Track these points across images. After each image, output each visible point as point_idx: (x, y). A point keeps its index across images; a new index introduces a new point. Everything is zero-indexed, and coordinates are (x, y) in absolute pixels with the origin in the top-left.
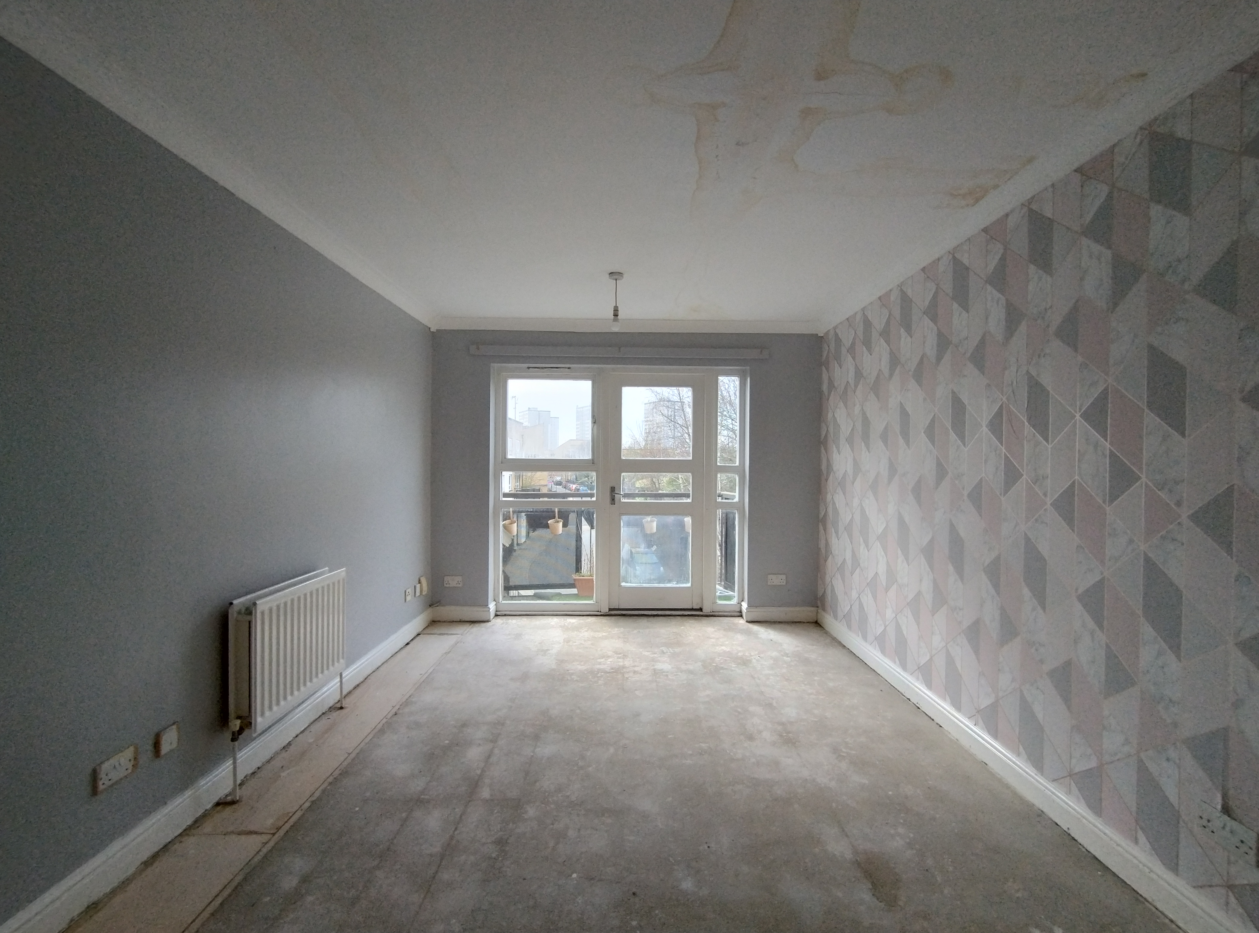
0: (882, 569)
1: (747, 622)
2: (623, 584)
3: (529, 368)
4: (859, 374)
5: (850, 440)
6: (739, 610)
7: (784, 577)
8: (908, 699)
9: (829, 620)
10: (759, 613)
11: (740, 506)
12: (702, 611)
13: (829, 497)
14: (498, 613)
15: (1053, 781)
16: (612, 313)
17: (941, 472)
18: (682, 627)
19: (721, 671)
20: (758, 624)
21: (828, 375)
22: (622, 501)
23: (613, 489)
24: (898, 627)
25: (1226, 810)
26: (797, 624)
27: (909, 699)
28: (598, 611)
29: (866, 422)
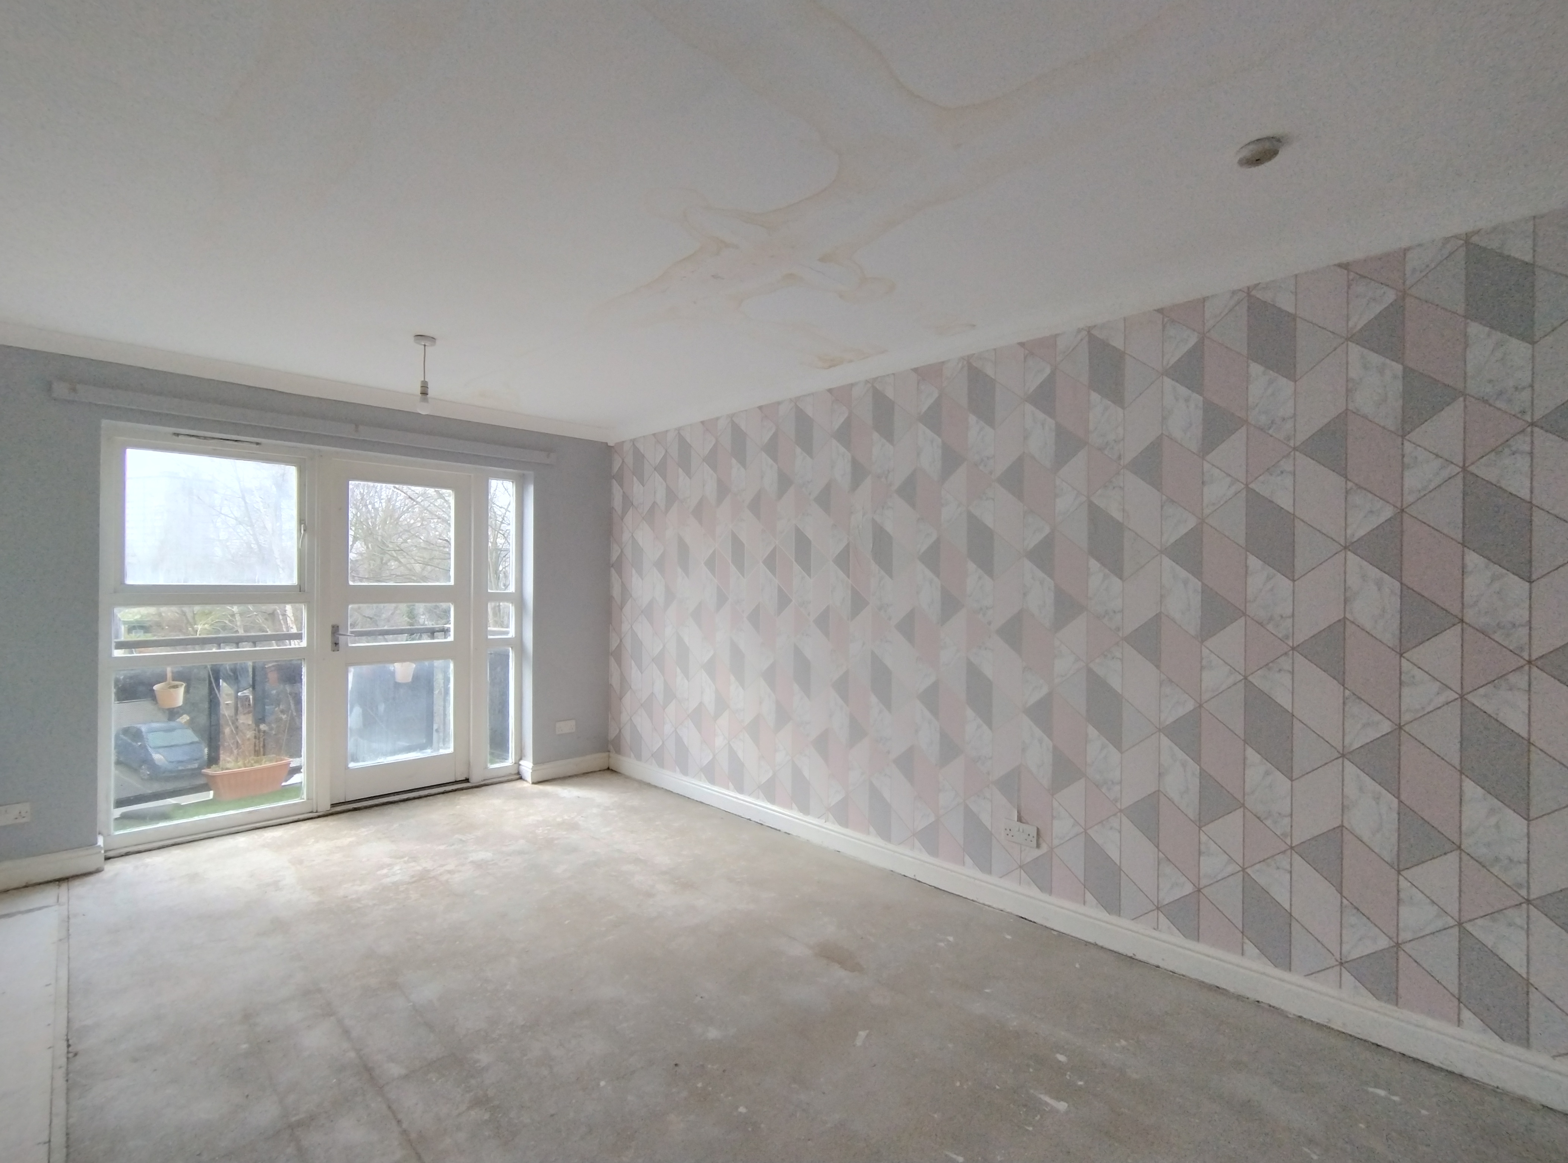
0: (709, 698)
1: (533, 783)
2: (352, 765)
3: (178, 435)
4: (671, 496)
5: (660, 565)
6: (516, 772)
7: (573, 723)
8: (748, 819)
9: (629, 764)
10: (550, 770)
11: (518, 643)
12: (469, 782)
13: (625, 627)
14: (110, 854)
15: (899, 844)
16: (418, 390)
17: (783, 600)
18: (458, 807)
19: (556, 842)
20: (549, 783)
21: (621, 491)
22: (350, 645)
23: (335, 630)
24: (732, 754)
25: (1020, 819)
26: (590, 775)
27: (750, 820)
28: (312, 812)
29: (683, 549)
